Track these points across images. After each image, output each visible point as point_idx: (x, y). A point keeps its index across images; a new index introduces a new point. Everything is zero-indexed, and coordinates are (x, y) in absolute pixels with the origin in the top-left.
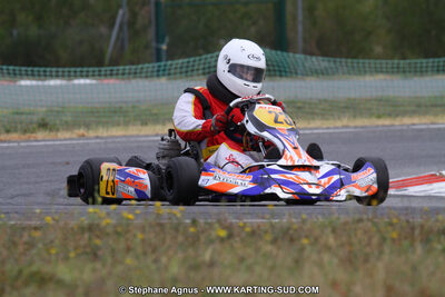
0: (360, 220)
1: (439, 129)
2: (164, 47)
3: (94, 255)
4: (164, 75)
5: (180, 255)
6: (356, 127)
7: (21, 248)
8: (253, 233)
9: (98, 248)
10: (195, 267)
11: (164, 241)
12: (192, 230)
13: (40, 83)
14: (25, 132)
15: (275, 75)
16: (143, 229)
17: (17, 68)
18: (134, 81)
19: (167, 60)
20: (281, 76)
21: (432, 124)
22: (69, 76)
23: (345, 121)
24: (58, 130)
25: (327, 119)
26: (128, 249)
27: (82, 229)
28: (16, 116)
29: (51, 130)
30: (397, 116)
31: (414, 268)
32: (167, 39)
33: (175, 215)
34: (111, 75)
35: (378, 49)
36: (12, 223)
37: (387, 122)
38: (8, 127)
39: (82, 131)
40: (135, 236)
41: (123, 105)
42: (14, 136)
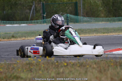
0: (102, 60)
1: (120, 36)
2: (45, 15)
3: (31, 71)
4: (45, 23)
5: (54, 70)
6: (98, 36)
7: (11, 69)
8: (73, 64)
9: (32, 69)
10: (58, 74)
11: (49, 67)
12: (57, 64)
13: (12, 25)
14: (8, 38)
15: (75, 22)
16: (43, 64)
17: (6, 21)
18: (37, 25)
19: (46, 19)
20: (77, 23)
21: (118, 35)
22: (20, 23)
23: (95, 34)
24: (17, 38)
25: (90, 34)
26: (40, 69)
27: (27, 64)
28: (6, 34)
29: (15, 38)
30: (109, 33)
31: (118, 73)
32: (46, 13)
33: (52, 60)
34: (31, 23)
35: (103, 15)
36: (8, 63)
37: (106, 34)
38: (4, 37)
39: (24, 38)
40: (41, 66)
41: (34, 31)
42: (6, 40)
